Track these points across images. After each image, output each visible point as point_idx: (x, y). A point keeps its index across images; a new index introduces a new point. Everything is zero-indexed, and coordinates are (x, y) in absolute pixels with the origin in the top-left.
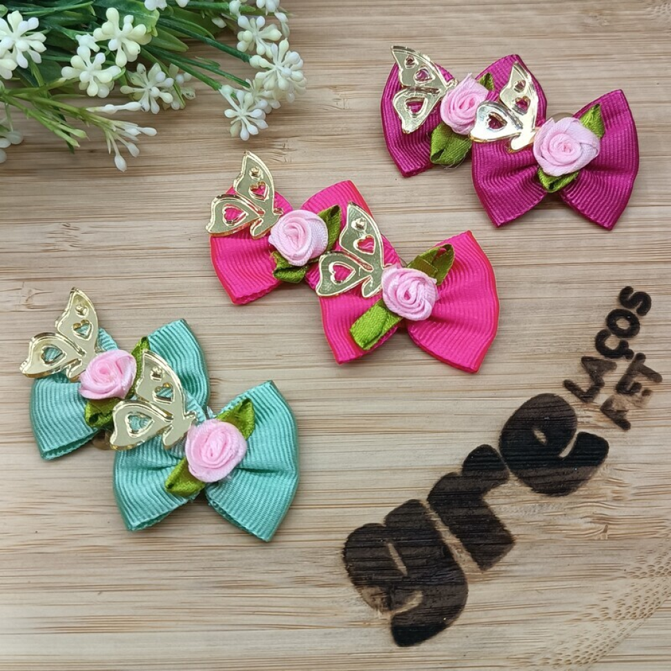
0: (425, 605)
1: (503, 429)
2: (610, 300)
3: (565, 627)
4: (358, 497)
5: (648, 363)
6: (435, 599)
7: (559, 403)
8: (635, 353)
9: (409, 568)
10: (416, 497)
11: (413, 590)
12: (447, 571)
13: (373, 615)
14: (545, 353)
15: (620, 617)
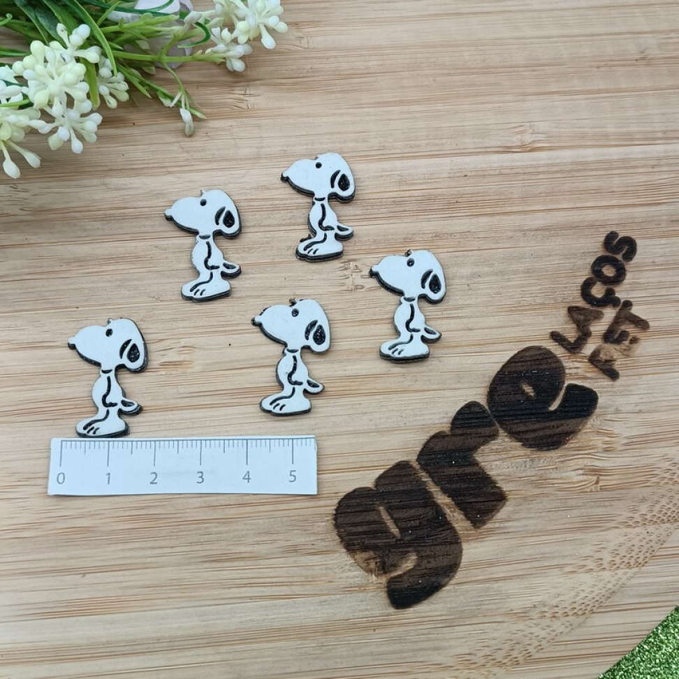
0: (420, 566)
1: (491, 385)
2: (593, 246)
3: (561, 580)
4: (346, 461)
5: (635, 310)
6: (432, 560)
7: (547, 355)
8: (622, 301)
9: (402, 530)
10: (405, 459)
11: (408, 552)
12: (440, 531)
13: (368, 580)
14: (531, 305)
15: (615, 567)
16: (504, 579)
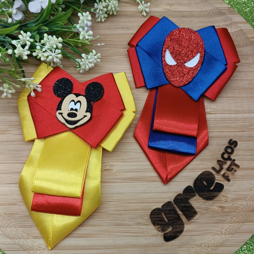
0: (173, 230)
1: (195, 181)
2: (226, 143)
3: (211, 237)
4: (154, 200)
5: (236, 162)
6: (176, 229)
7: (211, 174)
8: (233, 159)
9: (168, 220)
10: (170, 200)
11: (169, 226)
12: (179, 221)
13: (159, 233)
14: (207, 159)
15: (226, 234)
16: (195, 235)
